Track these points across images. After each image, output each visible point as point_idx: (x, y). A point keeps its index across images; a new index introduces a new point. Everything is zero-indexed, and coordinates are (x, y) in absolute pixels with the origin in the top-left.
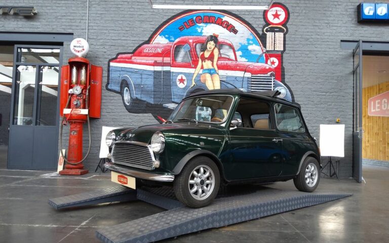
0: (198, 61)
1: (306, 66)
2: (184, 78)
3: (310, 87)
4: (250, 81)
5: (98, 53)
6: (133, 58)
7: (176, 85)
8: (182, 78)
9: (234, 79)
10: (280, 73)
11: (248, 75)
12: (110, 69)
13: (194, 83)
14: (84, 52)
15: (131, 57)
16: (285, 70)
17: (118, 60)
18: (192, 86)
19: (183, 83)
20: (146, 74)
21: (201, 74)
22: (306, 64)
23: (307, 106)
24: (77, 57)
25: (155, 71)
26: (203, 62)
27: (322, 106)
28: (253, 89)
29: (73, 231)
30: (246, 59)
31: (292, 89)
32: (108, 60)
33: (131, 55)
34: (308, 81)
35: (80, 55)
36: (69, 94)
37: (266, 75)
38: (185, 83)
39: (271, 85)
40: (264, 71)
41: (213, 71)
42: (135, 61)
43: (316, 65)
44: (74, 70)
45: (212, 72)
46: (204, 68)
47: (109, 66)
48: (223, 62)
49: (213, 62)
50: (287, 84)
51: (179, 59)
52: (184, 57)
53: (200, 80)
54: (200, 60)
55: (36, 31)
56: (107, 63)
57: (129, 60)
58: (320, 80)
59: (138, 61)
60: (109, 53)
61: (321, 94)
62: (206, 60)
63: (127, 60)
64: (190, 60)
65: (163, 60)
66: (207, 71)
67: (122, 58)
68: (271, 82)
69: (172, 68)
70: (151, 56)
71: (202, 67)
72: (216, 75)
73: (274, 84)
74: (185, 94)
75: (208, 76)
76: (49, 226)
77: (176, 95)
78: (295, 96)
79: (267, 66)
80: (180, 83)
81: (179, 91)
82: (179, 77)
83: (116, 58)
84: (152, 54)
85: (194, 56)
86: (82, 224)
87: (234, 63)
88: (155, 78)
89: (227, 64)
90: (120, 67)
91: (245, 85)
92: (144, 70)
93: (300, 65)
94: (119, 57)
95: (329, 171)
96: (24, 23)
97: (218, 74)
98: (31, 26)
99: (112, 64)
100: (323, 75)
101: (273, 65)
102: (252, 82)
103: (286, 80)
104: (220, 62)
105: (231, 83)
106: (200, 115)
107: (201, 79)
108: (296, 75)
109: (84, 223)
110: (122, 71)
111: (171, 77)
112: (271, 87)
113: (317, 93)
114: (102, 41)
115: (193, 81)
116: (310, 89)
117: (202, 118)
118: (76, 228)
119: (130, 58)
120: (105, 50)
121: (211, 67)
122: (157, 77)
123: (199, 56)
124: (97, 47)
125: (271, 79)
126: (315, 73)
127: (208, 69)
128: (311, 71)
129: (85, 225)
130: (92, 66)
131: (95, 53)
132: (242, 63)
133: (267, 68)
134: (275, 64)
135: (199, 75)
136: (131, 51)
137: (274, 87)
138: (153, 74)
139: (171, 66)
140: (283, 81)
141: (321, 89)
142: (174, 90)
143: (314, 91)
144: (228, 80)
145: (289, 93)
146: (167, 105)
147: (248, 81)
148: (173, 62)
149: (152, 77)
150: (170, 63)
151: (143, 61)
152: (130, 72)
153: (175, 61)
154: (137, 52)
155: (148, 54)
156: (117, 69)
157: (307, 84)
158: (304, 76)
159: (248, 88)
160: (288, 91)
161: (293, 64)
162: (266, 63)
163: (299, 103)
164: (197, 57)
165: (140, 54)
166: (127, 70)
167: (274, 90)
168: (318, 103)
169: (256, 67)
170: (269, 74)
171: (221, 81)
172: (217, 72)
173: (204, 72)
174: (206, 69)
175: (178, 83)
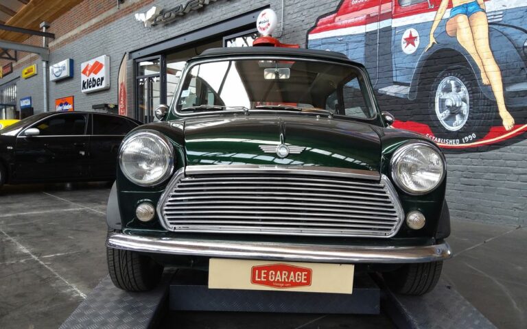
2: (415, 33)
5: (296, 25)
6: (337, 19)
7: (401, 51)
8: (411, 35)
9: (521, 14)
12: (309, 45)
13: (432, 40)
14: (270, 28)
15: (335, 17)
17: (318, 28)
18: (430, 46)
19: (413, 44)
20: (356, 42)
21: (448, 19)
25: (367, 33)
32: (306, 31)
33: (334, 15)
35: (265, 34)
38: (417, 43)
41: (473, 7)
42: (339, 23)
46: (454, 6)
47: (307, 37)
53: (446, 31)
55: (237, 13)
56: (304, 36)
57: (332, 24)
59: (344, 22)
60: (306, 21)
63: (329, 25)
65: (380, 9)
66: (459, 11)
67: (323, 24)
69: (394, 20)
70: (363, 8)
71: (450, 6)
72: (481, 13)
74: (416, 65)
75: (462, 20)
77: (401, 69)
80: (408, 44)
81: (405, 61)
82: (406, 35)
83: (316, 26)
84: (363, 5)
88: (366, 45)
90: (320, 39)
92: (351, 35)
94: (319, 23)
96: (227, 7)
97: (484, 11)
98: (233, 9)
99: (311, 37)
105: (515, 23)
106: (442, 101)
107: (448, 28)
110: (323, 44)
111: (393, 38)
114: (299, 5)
115: (432, 36)
117: (448, 107)
119: (333, 21)
120: (303, 18)
122: (370, 43)
124: (295, 16)
127: (463, 6)
131: (292, 25)
135: (444, 22)
136: (334, 9)
138: (364, 39)
139: (392, 18)
142: (397, 61)
144: (506, 19)
146: (385, 89)
148: (395, 11)
149: (362, 44)
150: (391, 12)
151: (350, 21)
152: (331, 43)
153: (400, 5)
154: (342, 7)
155: (356, 7)
156: (316, 43)
165: (346, 10)
166: (329, 41)
171: (489, 24)
172: (481, 7)
173: (454, 13)
174: (458, 7)
175: (403, 46)
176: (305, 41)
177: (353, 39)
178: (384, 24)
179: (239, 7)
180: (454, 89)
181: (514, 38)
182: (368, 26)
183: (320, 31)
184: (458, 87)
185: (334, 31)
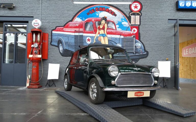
0: (97, 30)
1: (151, 32)
2: (90, 39)
3: (153, 42)
4: (123, 40)
5: (46, 27)
6: (64, 29)
7: (86, 42)
8: (89, 39)
9: (115, 39)
10: (138, 36)
11: (122, 37)
12: (53, 34)
13: (95, 41)
14: (39, 26)
15: (63, 28)
16: (141, 34)
21: (98, 37)
22: (151, 31)
23: (152, 52)
24: (35, 28)
25: (75, 35)
26: (100, 31)
27: (159, 52)
28: (125, 44)
29: (34, 116)
30: (121, 29)
31: (144, 44)
32: (51, 30)
33: (63, 27)
34: (152, 39)
35: (37, 27)
36: (32, 47)
37: (131, 37)
38: (91, 41)
39: (134, 42)
40: (130, 35)
42: (65, 30)
43: (156, 32)
44: (34, 35)
45: (104, 35)
47: (52, 32)
49: (104, 30)
50: (142, 41)
51: (87, 29)
52: (90, 28)
55: (14, 15)
56: (51, 31)
58: (158, 39)
59: (67, 30)
60: (51, 26)
61: (158, 46)
62: (101, 30)
63: (61, 30)
64: (92, 30)
65: (79, 30)
66: (101, 35)
68: (134, 40)
69: (84, 34)
71: (99, 33)
73: (135, 41)
75: (102, 37)
76: (22, 114)
78: (145, 47)
79: (132, 32)
82: (88, 38)
83: (55, 29)
84: (73, 27)
86: (38, 113)
87: (115, 31)
88: (75, 39)
89: (111, 31)
91: (121, 42)
92: (70, 35)
93: (148, 32)
94: (57, 28)
95: (163, 84)
96: (8, 12)
97: (107, 37)
98: (12, 13)
99: (53, 32)
100: (159, 36)
101: (134, 32)
103: (141, 39)
104: (108, 31)
105: (114, 41)
107: (99, 39)
108: (146, 37)
109: (40, 112)
110: (58, 35)
111: (84, 38)
112: (134, 43)
114: (48, 20)
115: (94, 40)
116: (153, 44)
118: (35, 115)
119: (63, 29)
120: (50, 25)
121: (103, 33)
122: (76, 38)
123: (98, 28)
124: (46, 23)
126: (155, 35)
127: (102, 34)
128: (154, 35)
129: (40, 113)
130: (43, 33)
132: (119, 31)
133: (132, 33)
134: (136, 31)
135: (97, 37)
136: (63, 25)
137: (135, 43)
138: (74, 37)
140: (139, 40)
141: (159, 44)
143: (155, 45)
144: (112, 40)
145: (143, 46)
148: (84, 31)
149: (74, 38)
151: (69, 30)
152: (62, 36)
153: (85, 30)
154: (66, 26)
155: (71, 27)
156: (56, 34)
157: (151, 41)
158: (150, 37)
159: (122, 44)
160: (142, 44)
161: (144, 31)
162: (131, 31)
163: (148, 51)
164: (96, 28)
165: (67, 27)
166: (61, 35)
167: (135, 44)
168: (157, 51)
169: (126, 33)
170: (133, 36)
171: (108, 40)
172: (107, 35)
173: (100, 36)
174: (101, 34)
175: (87, 41)
177: (70, 36)
178: (81, 34)
179: (16, 13)
181: (113, 44)
182: (75, 33)
183: (57, 31)
185: (63, 32)
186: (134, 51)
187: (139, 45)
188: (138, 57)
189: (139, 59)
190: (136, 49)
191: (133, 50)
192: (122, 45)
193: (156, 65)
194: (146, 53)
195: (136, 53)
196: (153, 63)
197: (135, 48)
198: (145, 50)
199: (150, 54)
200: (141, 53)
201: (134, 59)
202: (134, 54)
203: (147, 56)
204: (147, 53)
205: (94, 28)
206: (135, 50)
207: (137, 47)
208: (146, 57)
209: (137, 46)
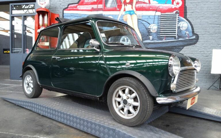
0: (122, 5)
1: (204, 4)
3: (207, 21)
4: (159, 18)
5: (57, 5)
6: (78, 6)
9: (147, 17)
10: (183, 11)
11: (159, 13)
12: (64, 15)
15: (77, 6)
16: (187, 9)
17: (69, 9)
21: (124, 15)
22: (204, 3)
23: (204, 36)
24: (41, 8)
26: (125, 6)
27: (216, 35)
28: (162, 24)
30: (157, 2)
31: (192, 23)
32: (62, 9)
34: (206, 16)
35: (43, 7)
36: (38, 33)
37: (172, 13)
39: (176, 20)
40: (171, 10)
42: (79, 9)
43: (212, 4)
44: (41, 17)
45: (132, 13)
46: (126, 11)
47: (63, 12)
48: (139, 5)
49: (132, 5)
50: (189, 19)
51: (109, 5)
52: (112, 3)
53: (123, 19)
54: (123, 5)
56: (62, 11)
58: (216, 15)
59: (81, 8)
60: (63, 4)
61: (216, 26)
62: (128, 5)
63: (74, 8)
64: (116, 5)
65: (98, 7)
66: (128, 13)
67: (71, 7)
68: (176, 18)
70: (90, 4)
71: (125, 10)
72: (135, 15)
73: (178, 20)
75: (129, 16)
78: (194, 28)
79: (173, 6)
83: (67, 8)
84: (90, 3)
85: (119, 2)
87: (148, 5)
89: (142, 6)
90: (70, 14)
91: (156, 22)
92: (85, 14)
93: (199, 4)
95: (219, 85)
97: (136, 14)
99: (65, 12)
100: (218, 11)
101: (178, 5)
102: (161, 19)
103: (188, 16)
104: (137, 5)
105: (146, 20)
107: (124, 18)
108: (196, 12)
110: (71, 16)
112: (176, 22)
113: (212, 25)
116: (207, 22)
119: (76, 7)
120: (61, 3)
123: (123, 2)
124: (56, 1)
125: (176, 16)
126: (212, 9)
127: (129, 11)
128: (208, 8)
130: (51, 13)
131: (55, 5)
132: (154, 5)
133: (173, 7)
134: (179, 4)
135: (122, 16)
136: (77, 2)
137: (178, 22)
139: (103, 11)
140: (185, 17)
141: (216, 22)
143: (210, 24)
144: (143, 18)
145: (190, 26)
147: (158, 18)
148: (104, 8)
150: (102, 8)
151: (84, 8)
153: (106, 6)
154: (80, 2)
155: (87, 3)
156: (68, 15)
157: (204, 19)
158: (202, 13)
159: (158, 24)
160: (189, 24)
161: (193, 4)
162: (173, 4)
163: (198, 33)
164: (121, 2)
165: (82, 4)
166: (75, 15)
167: (178, 24)
168: (213, 33)
169: (165, 7)
170: (175, 12)
171: (138, 19)
172: (135, 13)
173: (126, 13)
174: (127, 11)
176: (62, 13)
178: (100, 12)
180: (126, 40)
181: (145, 25)
182: (92, 12)
183: (70, 10)
184: (127, 40)
186: (175, 34)
187: (184, 25)
188: (181, 44)
189: (184, 46)
190: (180, 31)
191: (175, 32)
192: (158, 26)
193: (211, 55)
194: (194, 37)
195: (179, 37)
196: (206, 52)
197: (178, 30)
198: (193, 32)
199: (201, 39)
200: (187, 37)
201: (175, 46)
202: (175, 39)
203: (197, 41)
204: (196, 37)
205: (118, 3)
206: (178, 32)
207: (181, 29)
208: (195, 43)
209: (181, 26)
